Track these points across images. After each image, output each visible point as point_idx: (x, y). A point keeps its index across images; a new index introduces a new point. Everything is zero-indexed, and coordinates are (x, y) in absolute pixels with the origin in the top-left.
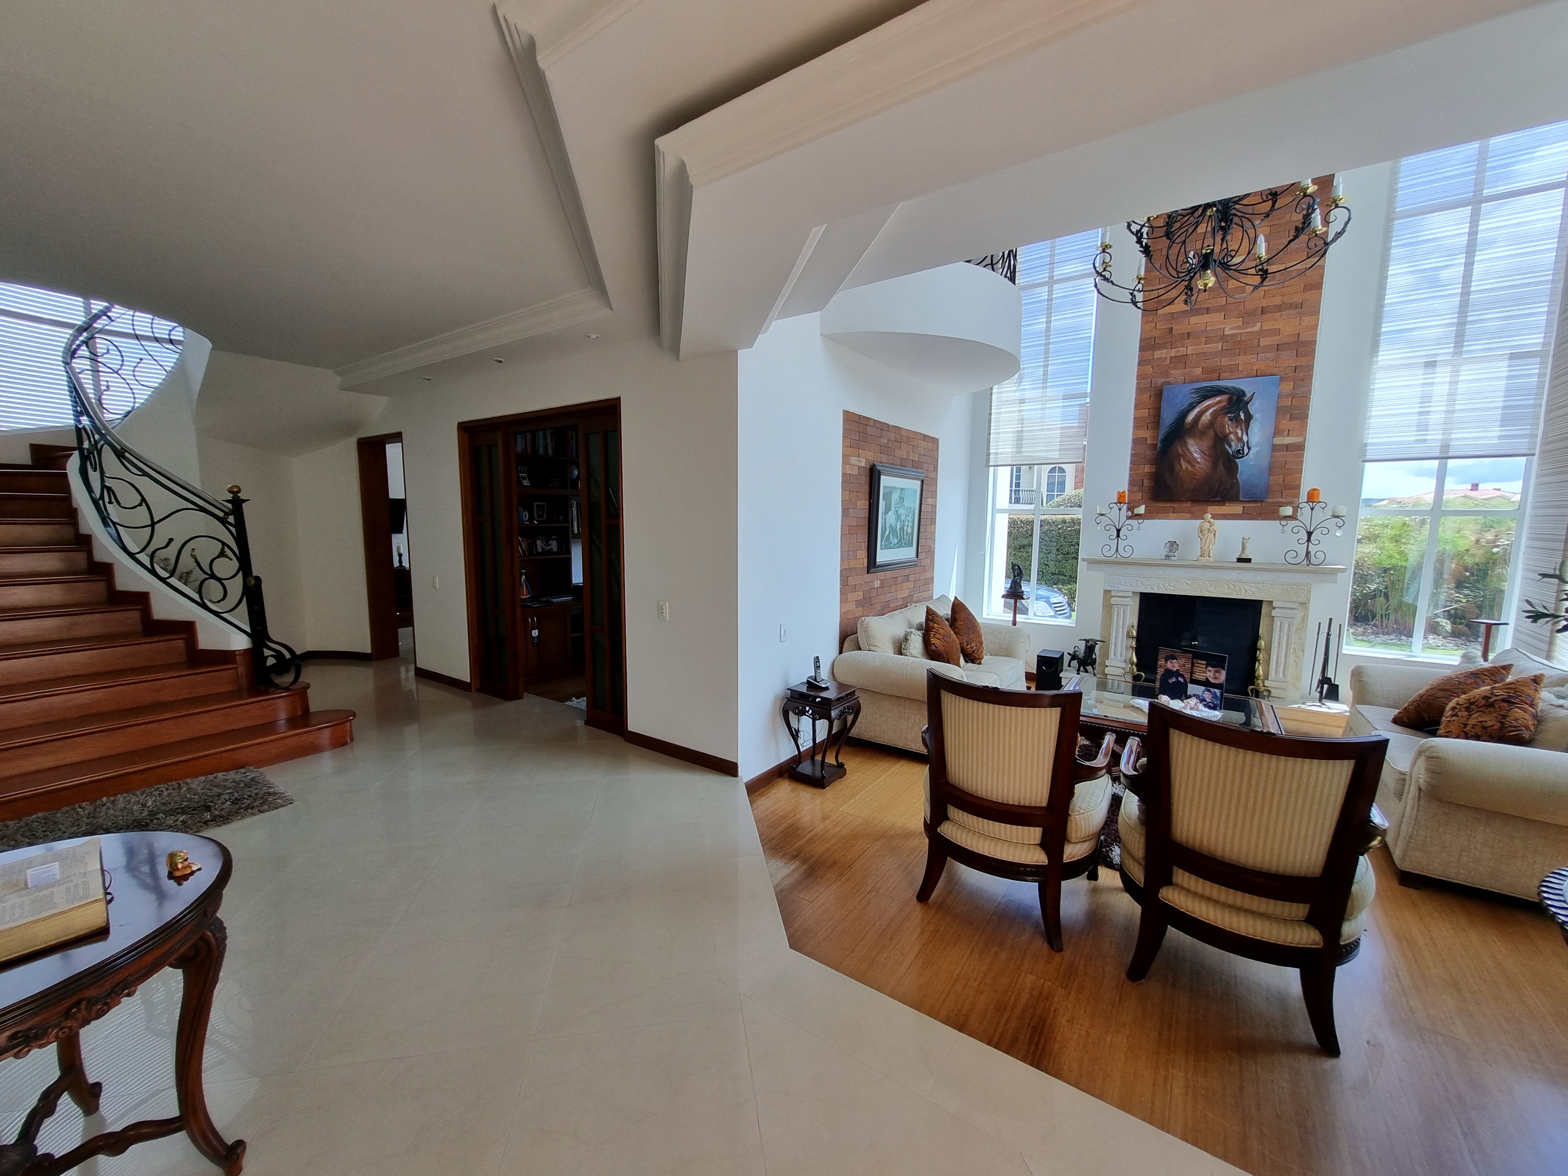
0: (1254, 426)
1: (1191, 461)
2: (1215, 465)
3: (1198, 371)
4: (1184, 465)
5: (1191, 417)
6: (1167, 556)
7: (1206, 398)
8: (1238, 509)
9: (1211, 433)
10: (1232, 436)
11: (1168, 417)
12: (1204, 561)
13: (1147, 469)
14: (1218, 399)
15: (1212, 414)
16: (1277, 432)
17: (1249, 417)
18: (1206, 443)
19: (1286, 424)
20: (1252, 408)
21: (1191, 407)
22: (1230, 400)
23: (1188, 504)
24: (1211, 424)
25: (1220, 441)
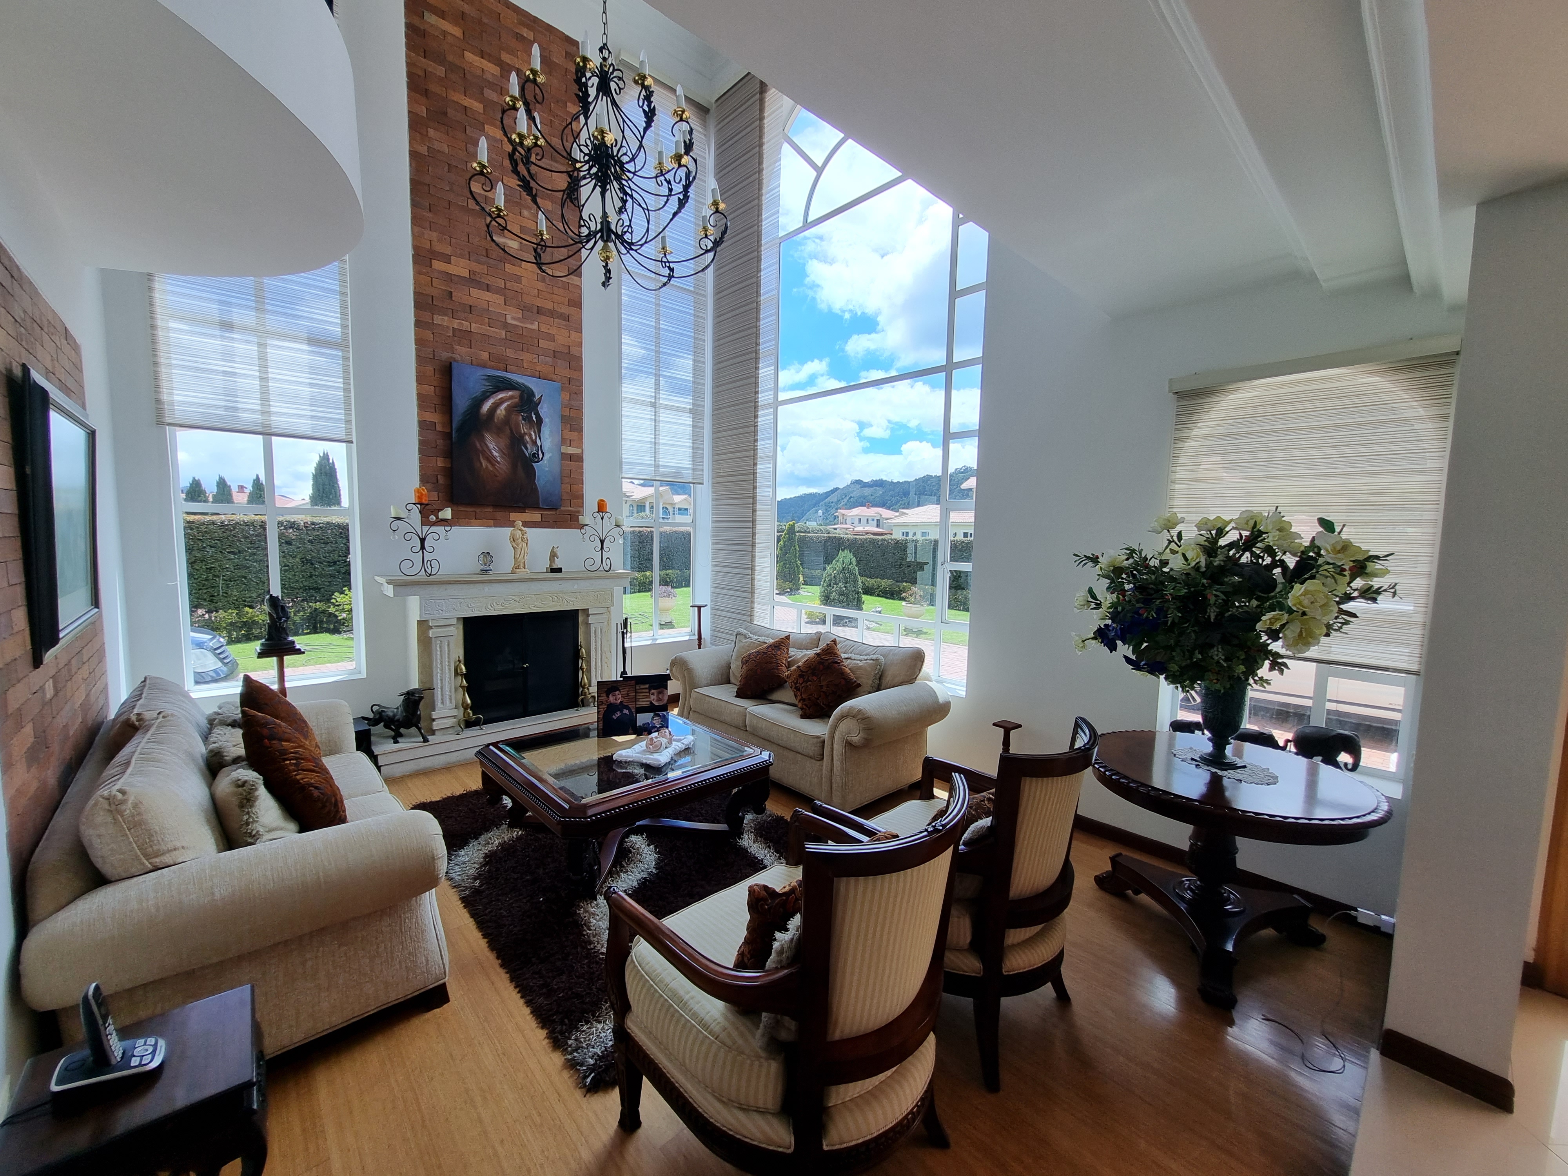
1: (490, 459)
2: (514, 466)
4: (484, 463)
5: (486, 407)
7: (498, 389)
9: (508, 432)
10: (527, 437)
12: (521, 573)
14: (510, 393)
15: (506, 409)
16: (563, 441)
17: (540, 421)
18: (504, 442)
19: (569, 435)
20: (544, 410)
21: (485, 397)
22: (521, 397)
23: (489, 509)
24: (507, 421)
25: (516, 442)
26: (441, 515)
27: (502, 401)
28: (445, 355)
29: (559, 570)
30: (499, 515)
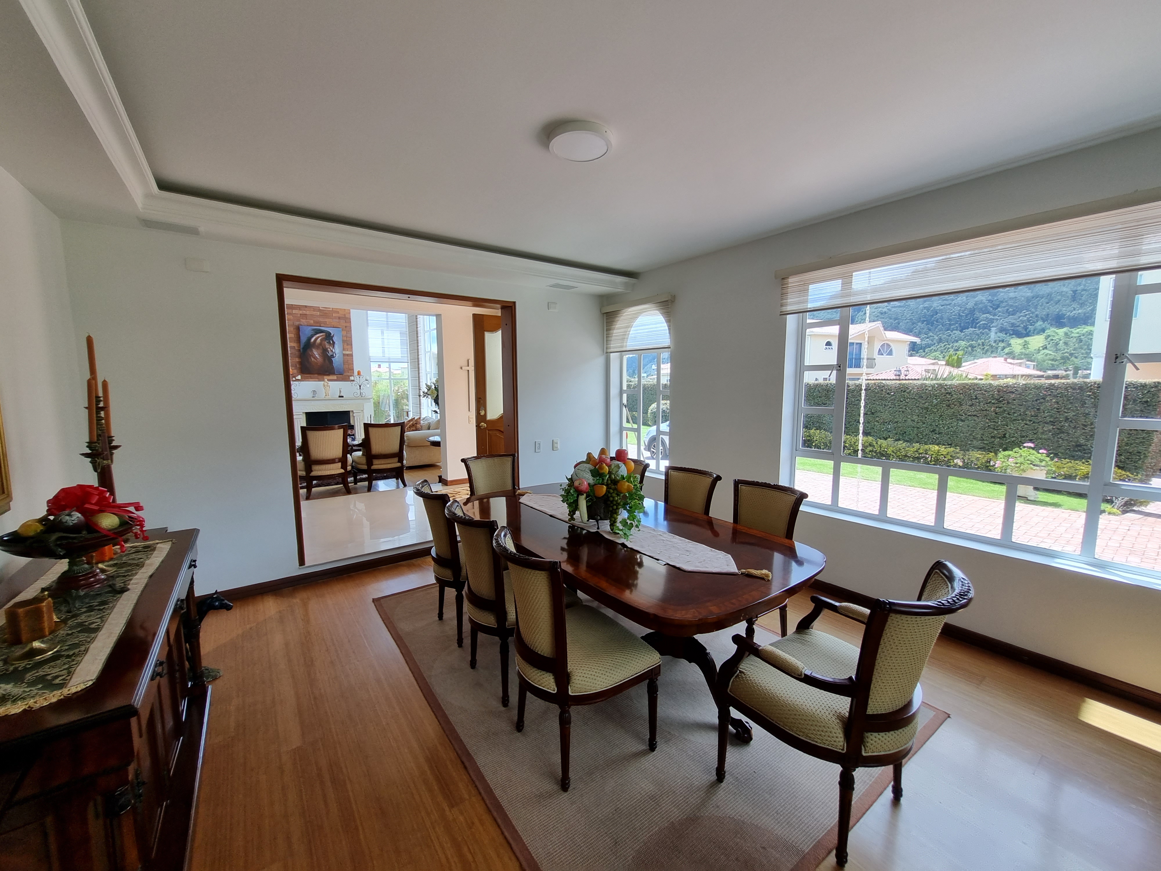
0: (336, 346)
1: (315, 358)
2: (324, 360)
3: (312, 322)
4: (313, 359)
5: (313, 340)
6: (313, 397)
7: (317, 333)
8: (335, 377)
9: (321, 347)
10: (329, 349)
11: (304, 339)
12: (327, 397)
13: (297, 360)
14: (322, 334)
15: (321, 340)
16: (344, 349)
17: (334, 343)
18: (320, 351)
19: (346, 346)
20: (335, 339)
21: (312, 336)
22: (326, 335)
23: (316, 375)
24: (320, 344)
25: (325, 351)
26: (297, 378)
27: (318, 337)
28: (297, 323)
29: (343, 397)
30: (320, 377)
